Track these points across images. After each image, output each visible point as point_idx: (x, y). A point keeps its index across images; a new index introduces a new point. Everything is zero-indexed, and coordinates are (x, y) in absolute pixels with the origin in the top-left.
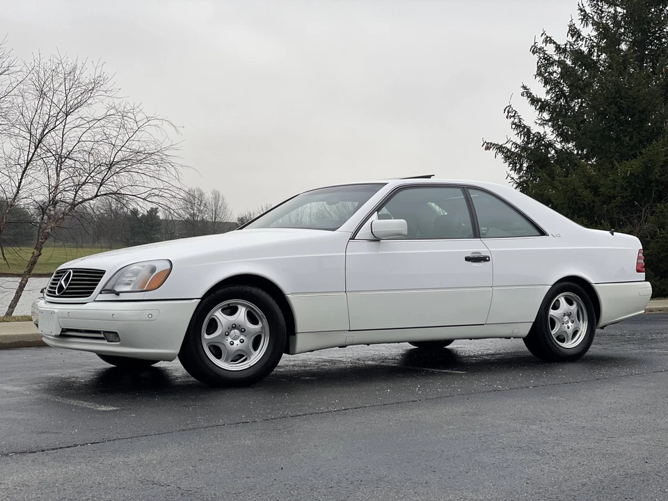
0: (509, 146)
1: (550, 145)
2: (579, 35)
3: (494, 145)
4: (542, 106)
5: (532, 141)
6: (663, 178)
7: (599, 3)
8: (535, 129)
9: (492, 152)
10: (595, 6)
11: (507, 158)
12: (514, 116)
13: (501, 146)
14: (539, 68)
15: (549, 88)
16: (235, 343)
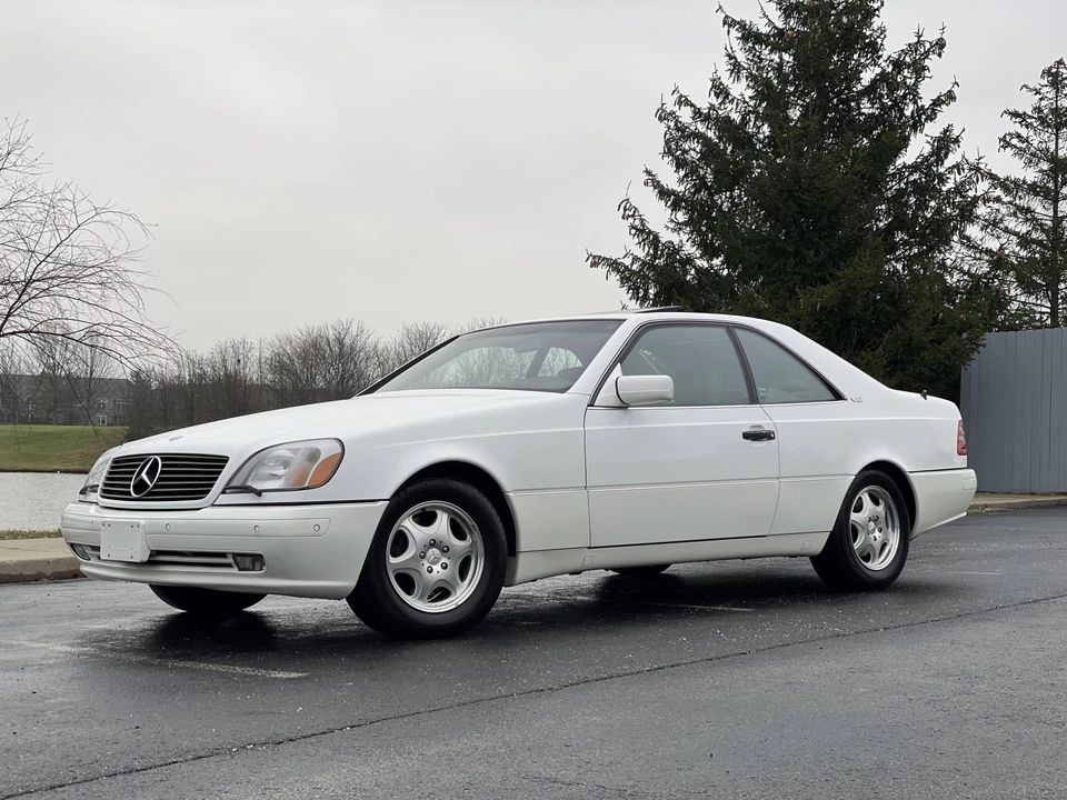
0: (628, 262)
1: (689, 260)
2: (728, 94)
3: (604, 259)
4: (676, 202)
5: (662, 255)
6: (867, 313)
7: (757, 47)
8: (666, 236)
9: (602, 270)
10: (750, 50)
11: (624, 280)
12: (633, 216)
13: (615, 262)
14: (667, 143)
15: (682, 173)
16: (436, 570)
